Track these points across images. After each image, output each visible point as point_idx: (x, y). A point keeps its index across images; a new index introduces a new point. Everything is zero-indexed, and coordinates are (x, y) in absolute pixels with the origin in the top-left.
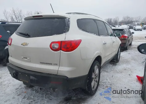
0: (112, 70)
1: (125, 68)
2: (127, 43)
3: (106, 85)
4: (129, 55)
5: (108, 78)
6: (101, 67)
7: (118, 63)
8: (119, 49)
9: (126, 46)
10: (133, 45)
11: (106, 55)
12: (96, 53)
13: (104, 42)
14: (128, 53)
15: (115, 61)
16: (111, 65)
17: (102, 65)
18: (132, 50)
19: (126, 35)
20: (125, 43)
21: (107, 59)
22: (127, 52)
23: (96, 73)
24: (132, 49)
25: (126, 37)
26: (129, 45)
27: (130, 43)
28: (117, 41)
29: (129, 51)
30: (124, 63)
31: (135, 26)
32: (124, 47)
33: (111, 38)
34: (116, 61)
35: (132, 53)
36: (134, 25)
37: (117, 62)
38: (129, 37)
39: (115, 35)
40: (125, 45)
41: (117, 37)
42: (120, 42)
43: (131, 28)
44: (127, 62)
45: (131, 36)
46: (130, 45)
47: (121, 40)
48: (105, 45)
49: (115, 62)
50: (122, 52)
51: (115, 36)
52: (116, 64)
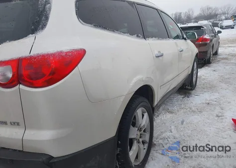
0: (183, 106)
1: (207, 102)
2: (209, 52)
3: (168, 145)
4: (215, 72)
5: (173, 127)
6: (153, 109)
7: (193, 92)
8: (195, 63)
9: (209, 57)
10: (221, 55)
11: (166, 80)
12: (135, 80)
13: (156, 53)
14: (213, 69)
15: (187, 87)
16: (180, 97)
17: (156, 103)
18: (220, 64)
19: (207, 37)
20: (206, 52)
21: (168, 87)
22: (209, 67)
23: (142, 125)
24: (219, 61)
25: (206, 40)
26: (214, 55)
27: (214, 51)
28: (190, 49)
29: (214, 66)
30: (205, 90)
31: (221, 22)
32: (203, 59)
33: (176, 44)
34: (189, 88)
35: (220, 68)
36: (219, 21)
37: (192, 90)
38: (213, 40)
39: (185, 36)
40: (206, 56)
41: (189, 41)
42: (196, 50)
43: (215, 25)
44: (211, 87)
45: (216, 39)
46: (216, 54)
47: (198, 46)
48: (160, 58)
49: (187, 89)
50: (201, 68)
51: (185, 39)
52: (190, 94)
